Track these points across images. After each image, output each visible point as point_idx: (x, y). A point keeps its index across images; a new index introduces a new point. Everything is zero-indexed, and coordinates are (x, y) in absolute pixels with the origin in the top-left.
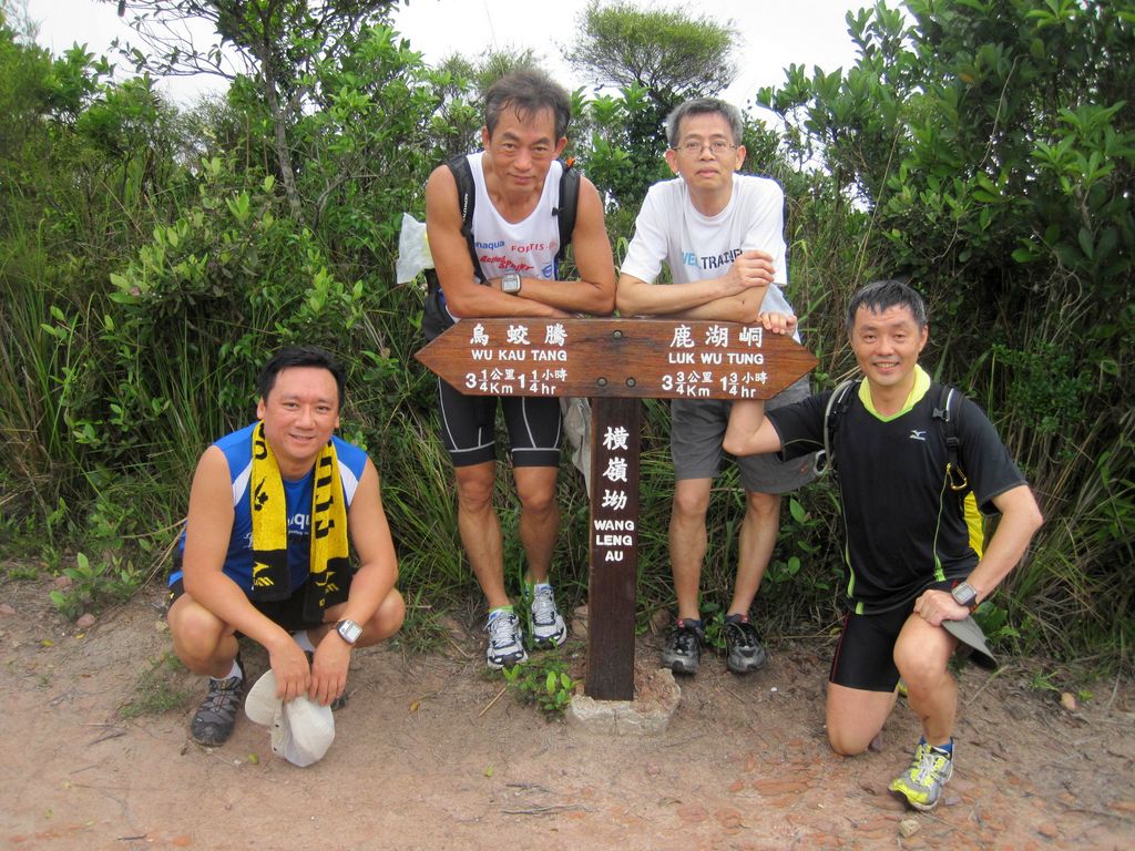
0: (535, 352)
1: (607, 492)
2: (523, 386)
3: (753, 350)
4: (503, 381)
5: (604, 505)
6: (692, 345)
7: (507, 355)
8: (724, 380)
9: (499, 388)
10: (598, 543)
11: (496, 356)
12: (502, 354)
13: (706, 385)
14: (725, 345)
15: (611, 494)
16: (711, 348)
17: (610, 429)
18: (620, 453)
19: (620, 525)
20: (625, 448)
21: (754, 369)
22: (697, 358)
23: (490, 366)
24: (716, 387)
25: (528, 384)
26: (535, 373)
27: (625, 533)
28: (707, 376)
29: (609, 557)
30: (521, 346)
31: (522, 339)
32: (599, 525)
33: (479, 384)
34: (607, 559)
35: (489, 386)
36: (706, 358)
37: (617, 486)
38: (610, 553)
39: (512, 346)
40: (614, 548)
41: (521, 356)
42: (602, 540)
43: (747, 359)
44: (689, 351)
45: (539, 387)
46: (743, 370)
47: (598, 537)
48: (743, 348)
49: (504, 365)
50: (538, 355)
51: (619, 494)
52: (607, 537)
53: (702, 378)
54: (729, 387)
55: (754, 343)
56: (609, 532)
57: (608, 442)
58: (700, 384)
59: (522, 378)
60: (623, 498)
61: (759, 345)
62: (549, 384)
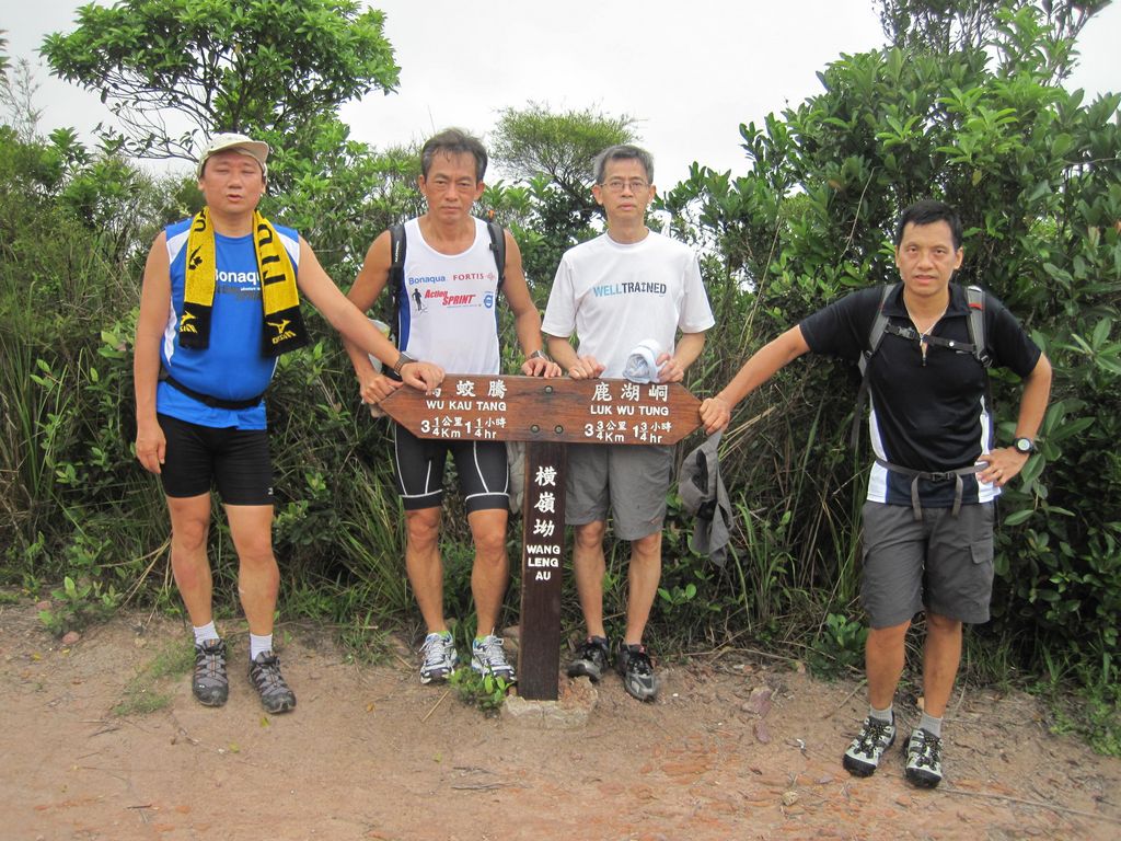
0: (480, 403)
1: (538, 521)
2: (469, 431)
3: (658, 403)
4: (452, 427)
5: (535, 532)
6: (610, 399)
7: (456, 405)
8: (636, 428)
9: (449, 433)
10: (530, 565)
11: (447, 406)
12: (452, 404)
13: (621, 433)
14: (637, 399)
15: (541, 523)
16: (626, 402)
17: (541, 468)
18: (549, 488)
19: (548, 549)
20: (554, 484)
21: (661, 419)
22: (614, 410)
23: (442, 414)
24: (629, 433)
25: (474, 430)
26: (479, 420)
27: (552, 556)
28: (622, 426)
29: (539, 576)
30: (468, 398)
31: (469, 392)
32: (531, 549)
33: (432, 429)
34: (537, 578)
35: (440, 432)
36: (621, 410)
37: (547, 516)
38: (539, 573)
39: (461, 398)
40: (542, 569)
41: (468, 407)
42: (533, 562)
43: (655, 410)
44: (607, 404)
45: (483, 432)
46: (651, 420)
47: (530, 559)
48: (652, 402)
49: (453, 414)
50: (482, 406)
51: (548, 523)
52: (537, 560)
53: (618, 426)
54: (640, 434)
55: (660, 398)
56: (539, 555)
57: (539, 479)
58: (616, 432)
59: (468, 424)
60: (551, 526)
61: (665, 400)
62: (491, 430)
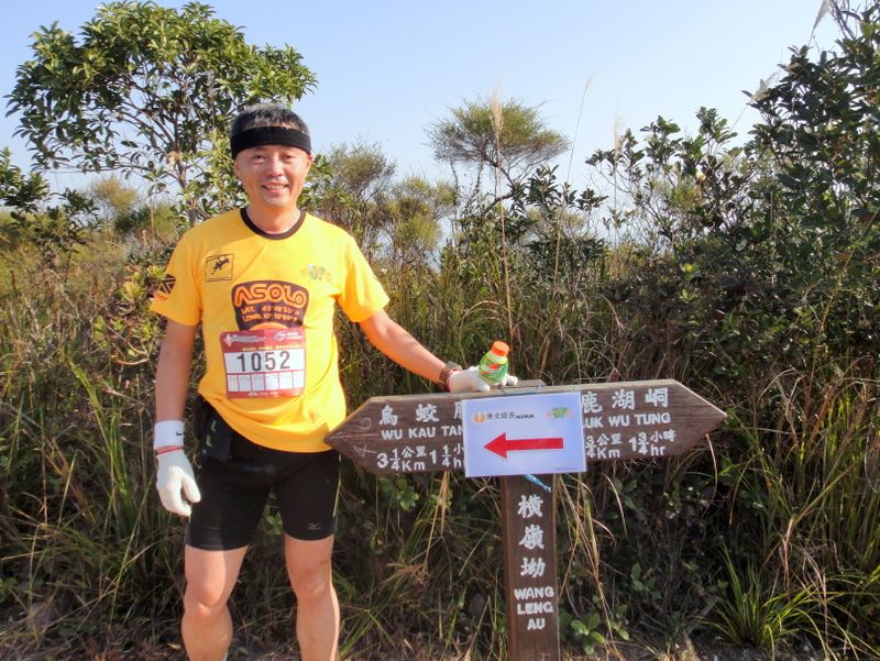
0: (445, 428)
1: (525, 560)
2: (434, 462)
3: (658, 409)
4: (414, 459)
5: (522, 574)
6: (600, 409)
7: (417, 432)
8: (633, 441)
9: (411, 465)
10: (520, 612)
11: (406, 434)
12: (412, 433)
13: (615, 447)
14: (632, 407)
15: (529, 562)
16: (618, 411)
17: (524, 497)
18: (534, 520)
19: (539, 592)
20: (540, 515)
21: (662, 428)
22: (605, 421)
23: (400, 445)
24: (625, 447)
25: (440, 459)
26: (446, 448)
27: (545, 599)
28: (616, 438)
29: (532, 625)
30: (430, 424)
31: (431, 417)
32: (519, 594)
33: (391, 463)
34: (529, 628)
35: (400, 464)
36: (614, 421)
37: (535, 553)
38: (531, 621)
39: (422, 424)
40: (535, 617)
41: (431, 433)
42: (523, 609)
43: (653, 419)
44: (597, 415)
45: (451, 460)
46: (650, 429)
47: (519, 606)
48: (650, 408)
49: (414, 443)
50: (448, 431)
51: (537, 561)
52: (528, 606)
53: (611, 440)
54: (639, 447)
55: (659, 403)
56: (530, 600)
57: (522, 511)
58: (610, 446)
59: (433, 454)
60: (541, 564)
61: (665, 405)
